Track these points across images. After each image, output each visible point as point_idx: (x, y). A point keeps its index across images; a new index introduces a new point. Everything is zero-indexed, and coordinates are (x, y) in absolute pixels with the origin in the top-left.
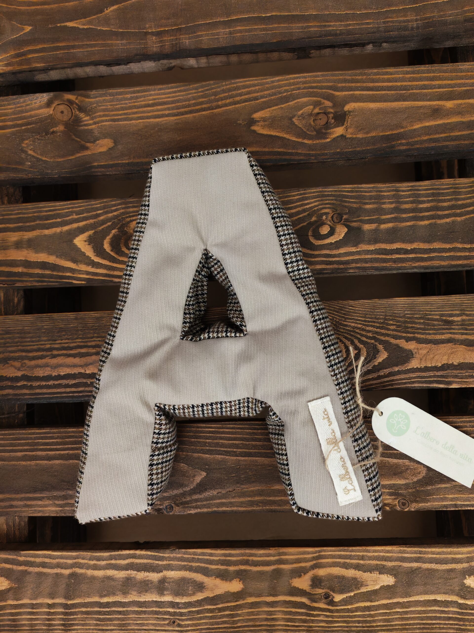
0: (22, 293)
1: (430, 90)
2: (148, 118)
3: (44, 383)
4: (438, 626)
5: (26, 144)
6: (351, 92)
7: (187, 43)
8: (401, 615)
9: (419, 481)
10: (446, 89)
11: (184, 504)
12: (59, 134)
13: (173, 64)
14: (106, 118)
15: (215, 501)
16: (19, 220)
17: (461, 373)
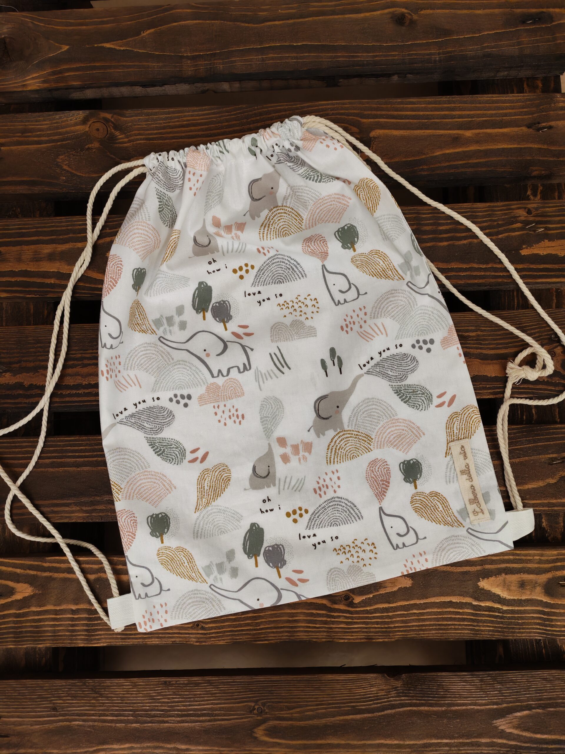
1: (450, 120)
2: (181, 137)
3: (74, 392)
4: (453, 627)
5: (61, 159)
6: (377, 120)
7: (221, 68)
8: (418, 616)
10: (466, 119)
12: (94, 150)
13: (206, 88)
14: (141, 137)
16: (52, 233)
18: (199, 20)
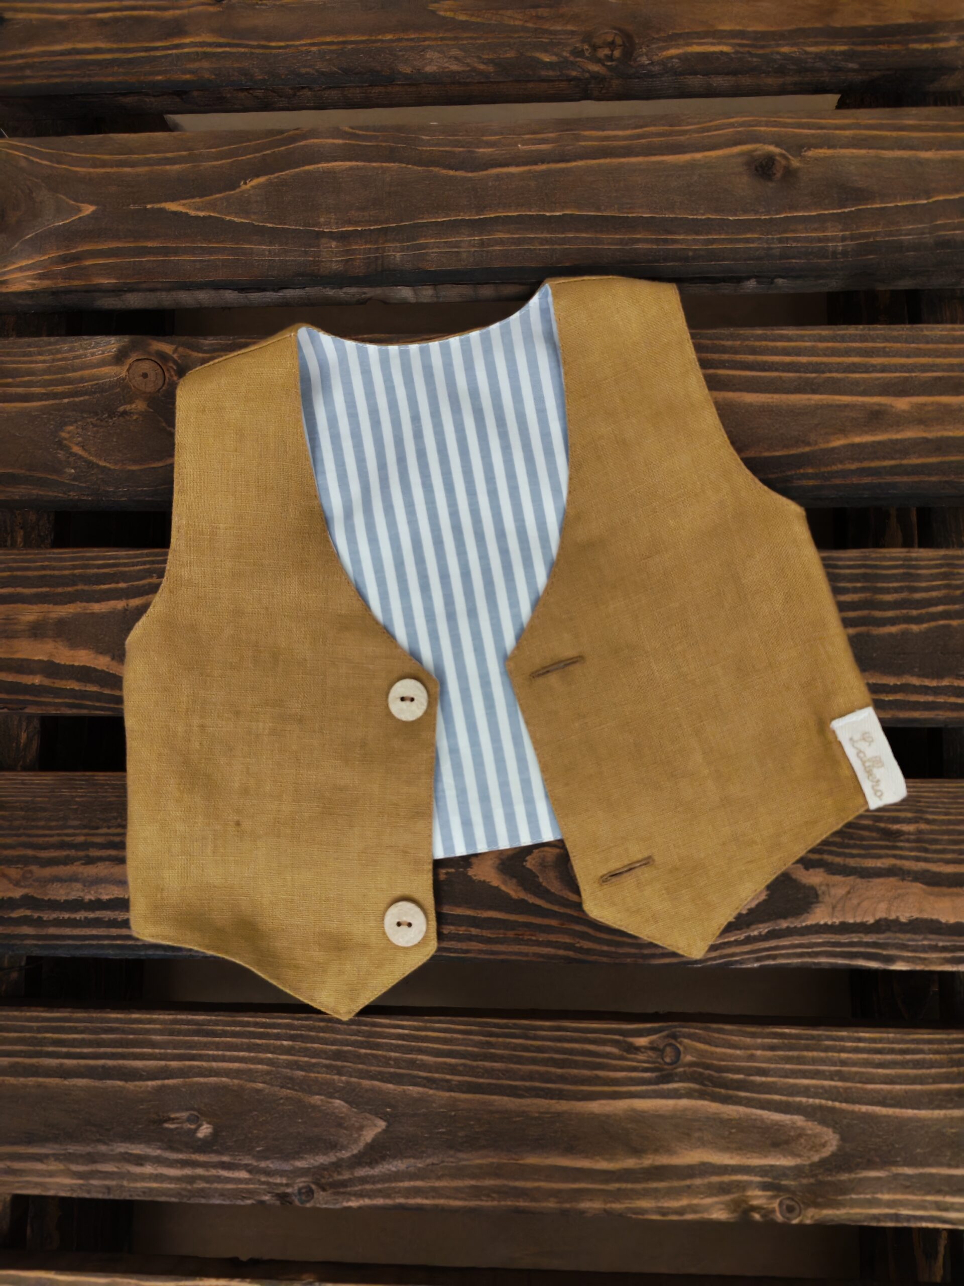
0: (36, 723)
1: (864, 375)
3: (67, 916)
5: (69, 433)
7: (398, 259)
9: (823, 1162)
10: (897, 375)
11: (339, 1188)
12: (135, 417)
13: (368, 296)
15: (401, 1184)
16: (42, 581)
17: (913, 940)
18: (357, 161)
